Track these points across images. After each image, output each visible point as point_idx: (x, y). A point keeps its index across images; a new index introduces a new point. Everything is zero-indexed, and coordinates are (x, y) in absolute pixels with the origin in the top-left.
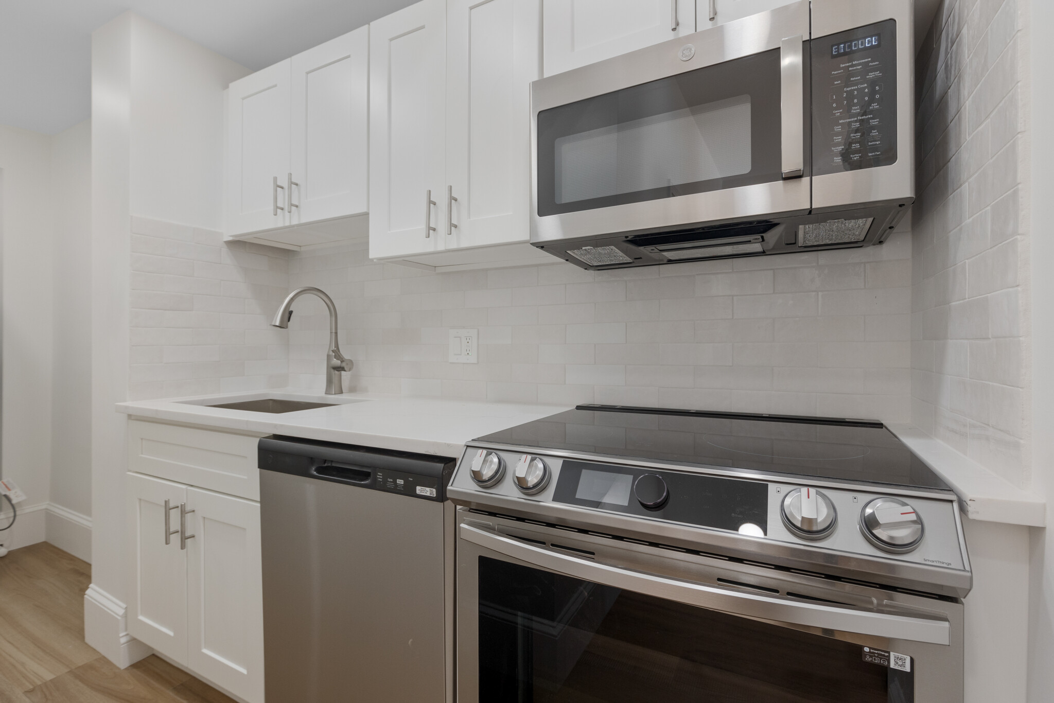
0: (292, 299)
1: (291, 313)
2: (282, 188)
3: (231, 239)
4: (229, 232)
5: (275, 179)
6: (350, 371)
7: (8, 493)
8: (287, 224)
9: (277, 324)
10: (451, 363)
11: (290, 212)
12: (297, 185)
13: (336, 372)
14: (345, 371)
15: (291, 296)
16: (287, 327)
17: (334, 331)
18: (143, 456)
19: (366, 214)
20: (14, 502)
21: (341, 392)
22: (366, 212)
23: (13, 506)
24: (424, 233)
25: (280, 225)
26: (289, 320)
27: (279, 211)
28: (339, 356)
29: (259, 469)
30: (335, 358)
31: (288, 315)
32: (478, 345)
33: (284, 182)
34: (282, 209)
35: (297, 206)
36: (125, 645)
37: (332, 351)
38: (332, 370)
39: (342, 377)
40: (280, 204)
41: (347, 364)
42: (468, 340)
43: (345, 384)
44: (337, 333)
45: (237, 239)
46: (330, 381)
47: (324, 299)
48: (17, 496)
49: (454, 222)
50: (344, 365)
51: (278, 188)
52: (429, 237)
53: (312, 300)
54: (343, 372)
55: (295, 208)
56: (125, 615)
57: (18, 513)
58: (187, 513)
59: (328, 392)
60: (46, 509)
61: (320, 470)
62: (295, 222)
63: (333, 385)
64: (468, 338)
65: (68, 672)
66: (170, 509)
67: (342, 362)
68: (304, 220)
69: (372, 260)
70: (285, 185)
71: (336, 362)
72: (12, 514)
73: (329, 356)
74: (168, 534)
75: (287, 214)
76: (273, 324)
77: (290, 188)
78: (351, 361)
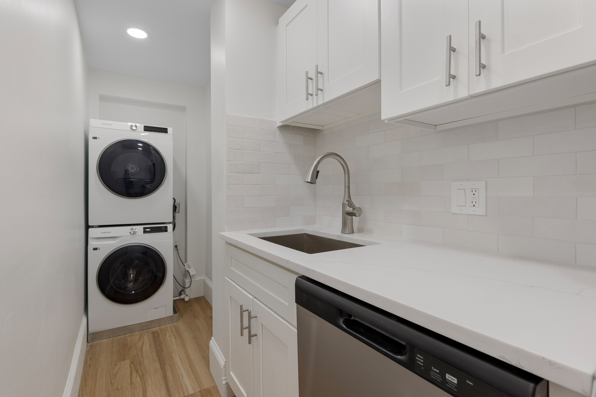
0: (319, 162)
1: (318, 172)
2: (312, 79)
3: (281, 124)
4: (279, 119)
5: (307, 73)
6: (359, 216)
7: (189, 270)
8: (315, 105)
9: (309, 181)
10: (453, 214)
11: (317, 95)
12: (321, 73)
13: (349, 217)
14: (356, 216)
15: (318, 159)
16: (316, 183)
17: (347, 185)
18: (232, 268)
19: (378, 83)
20: (191, 275)
21: (353, 232)
22: (378, 80)
23: (190, 276)
24: (444, 82)
25: (310, 107)
26: (317, 178)
27: (310, 96)
28: (352, 205)
29: (296, 304)
30: (348, 206)
31: (316, 174)
32: (487, 197)
33: (312, 75)
34: (312, 95)
35: (322, 90)
36: (225, 385)
37: (347, 201)
38: (346, 215)
39: (353, 220)
40: (310, 92)
41: (358, 211)
42: (474, 192)
43: (355, 226)
44: (349, 187)
45: (284, 124)
46: (344, 224)
47: (340, 161)
48: (192, 272)
49: (483, 62)
50: (355, 211)
51: (309, 80)
52: (449, 85)
53: (332, 161)
54: (354, 217)
55: (320, 91)
56: (225, 366)
57: (192, 280)
58: (253, 318)
59: (343, 231)
60: (204, 279)
61: (346, 322)
62: (320, 102)
63: (346, 226)
64: (474, 191)
65: (199, 391)
66: (243, 311)
67: (354, 209)
68: (326, 100)
69: (383, 121)
70: (314, 77)
71: (350, 209)
72: (190, 281)
73: (343, 205)
74: (242, 329)
75: (315, 97)
76: (306, 181)
77: (317, 77)
78: (360, 208)
